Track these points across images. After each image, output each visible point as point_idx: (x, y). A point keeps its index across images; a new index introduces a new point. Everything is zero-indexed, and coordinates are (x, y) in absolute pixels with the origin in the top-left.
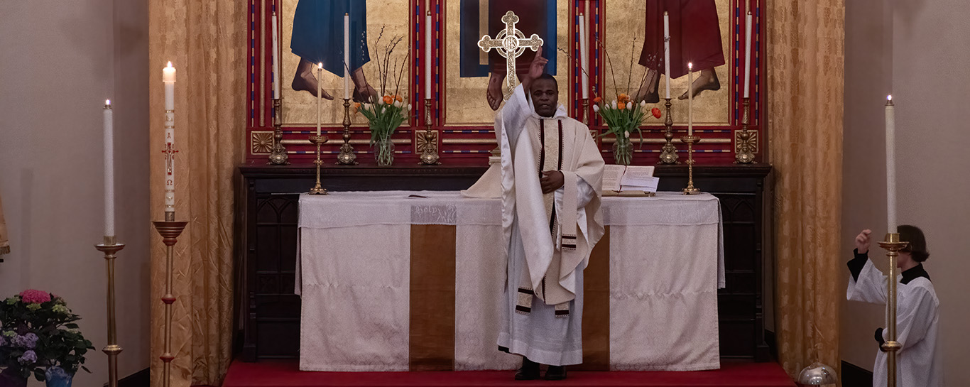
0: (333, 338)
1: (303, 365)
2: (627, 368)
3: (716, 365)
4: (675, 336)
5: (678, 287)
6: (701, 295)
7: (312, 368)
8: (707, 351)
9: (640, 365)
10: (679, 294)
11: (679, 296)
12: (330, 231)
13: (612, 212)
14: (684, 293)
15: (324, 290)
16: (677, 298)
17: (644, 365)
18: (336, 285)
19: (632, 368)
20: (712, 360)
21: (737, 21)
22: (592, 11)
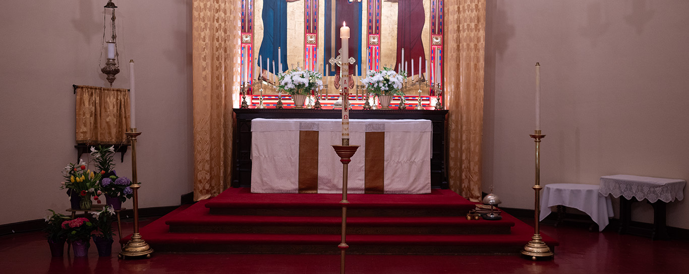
0: (265, 179)
1: (252, 191)
2: (391, 192)
3: (429, 191)
4: (411, 180)
5: (413, 158)
6: (423, 162)
7: (256, 191)
8: (426, 185)
9: (397, 191)
10: (414, 161)
11: (414, 162)
12: (265, 133)
13: (386, 126)
14: (415, 160)
15: (262, 158)
16: (413, 163)
17: (398, 191)
18: (267, 156)
19: (394, 193)
20: (428, 189)
21: (432, 55)
22: (376, 51)
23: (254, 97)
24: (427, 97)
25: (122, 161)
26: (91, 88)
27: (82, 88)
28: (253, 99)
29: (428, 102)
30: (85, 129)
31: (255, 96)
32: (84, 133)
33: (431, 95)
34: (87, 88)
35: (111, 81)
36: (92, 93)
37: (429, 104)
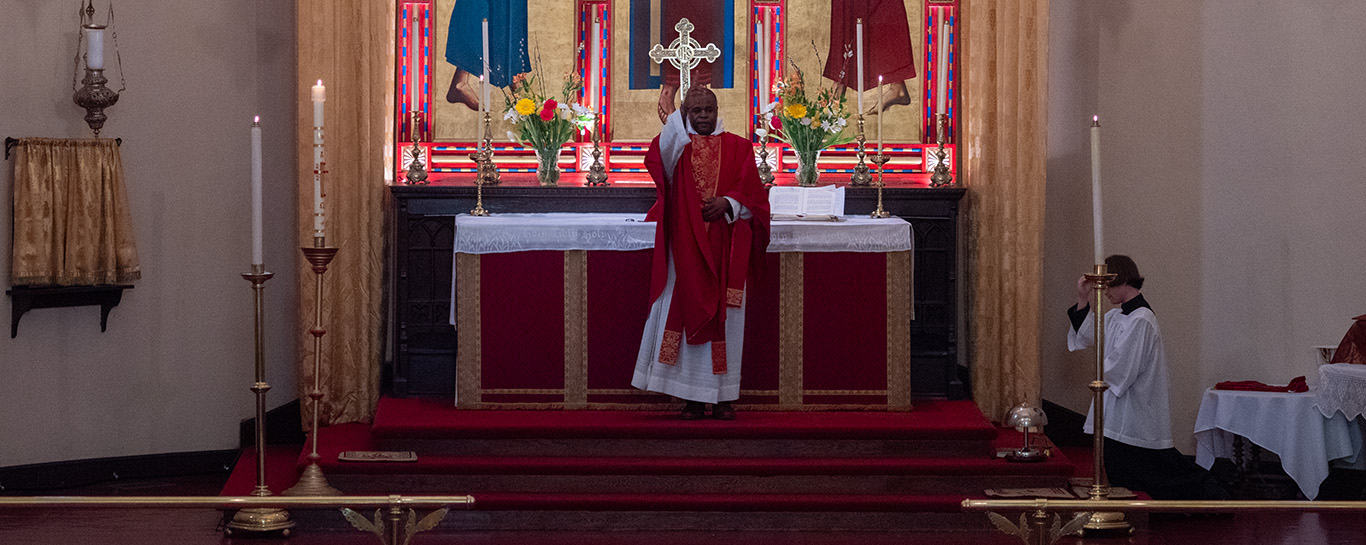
21: (929, 31)
22: (773, 19)
23: (435, 149)
24: (914, 146)
25: (104, 329)
26: (43, 144)
27: (26, 144)
28: (434, 153)
29: (918, 162)
30: (30, 250)
31: (439, 145)
32: (31, 258)
33: (925, 142)
34: (36, 142)
35: (96, 124)
36: (45, 156)
37: (919, 167)
